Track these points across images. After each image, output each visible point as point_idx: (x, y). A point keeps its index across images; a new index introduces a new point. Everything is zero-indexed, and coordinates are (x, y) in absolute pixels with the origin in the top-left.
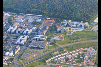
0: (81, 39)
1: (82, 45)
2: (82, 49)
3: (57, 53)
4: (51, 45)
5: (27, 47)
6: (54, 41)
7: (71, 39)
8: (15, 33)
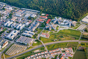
0: (64, 38)
1: (63, 45)
2: (62, 49)
3: (38, 51)
5: (15, 42)
6: (40, 38)
7: (55, 37)
8: (10, 27)
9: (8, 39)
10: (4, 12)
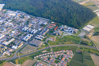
0: (67, 43)
1: (65, 48)
2: (64, 51)
3: (45, 51)
4: (44, 45)
5: (29, 43)
6: (48, 41)
7: (60, 41)
8: (26, 31)
9: (23, 41)
10: (24, 20)
